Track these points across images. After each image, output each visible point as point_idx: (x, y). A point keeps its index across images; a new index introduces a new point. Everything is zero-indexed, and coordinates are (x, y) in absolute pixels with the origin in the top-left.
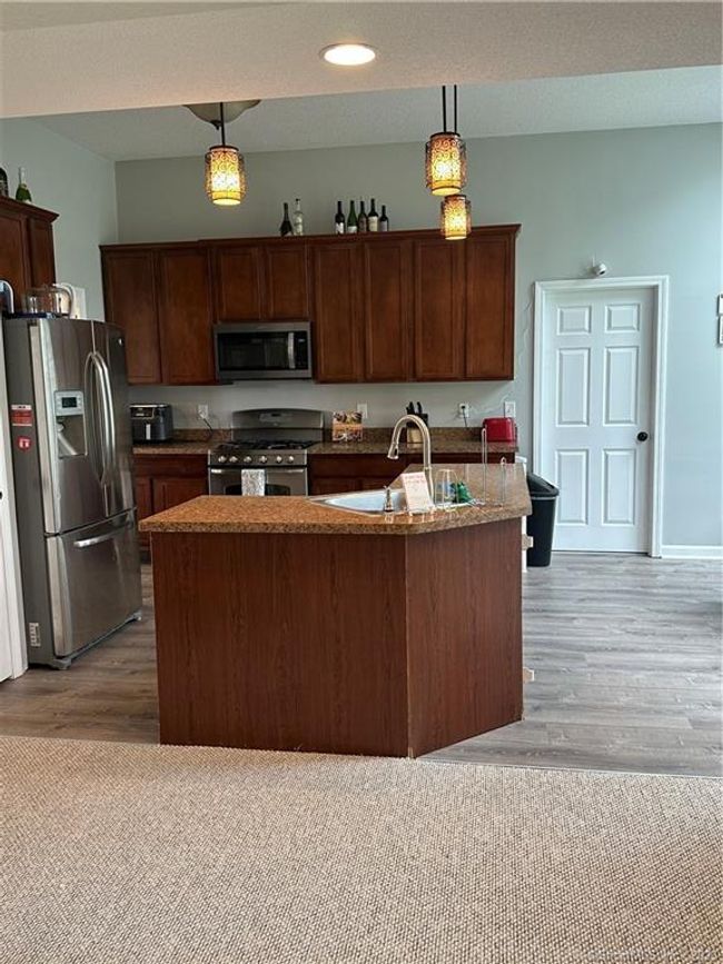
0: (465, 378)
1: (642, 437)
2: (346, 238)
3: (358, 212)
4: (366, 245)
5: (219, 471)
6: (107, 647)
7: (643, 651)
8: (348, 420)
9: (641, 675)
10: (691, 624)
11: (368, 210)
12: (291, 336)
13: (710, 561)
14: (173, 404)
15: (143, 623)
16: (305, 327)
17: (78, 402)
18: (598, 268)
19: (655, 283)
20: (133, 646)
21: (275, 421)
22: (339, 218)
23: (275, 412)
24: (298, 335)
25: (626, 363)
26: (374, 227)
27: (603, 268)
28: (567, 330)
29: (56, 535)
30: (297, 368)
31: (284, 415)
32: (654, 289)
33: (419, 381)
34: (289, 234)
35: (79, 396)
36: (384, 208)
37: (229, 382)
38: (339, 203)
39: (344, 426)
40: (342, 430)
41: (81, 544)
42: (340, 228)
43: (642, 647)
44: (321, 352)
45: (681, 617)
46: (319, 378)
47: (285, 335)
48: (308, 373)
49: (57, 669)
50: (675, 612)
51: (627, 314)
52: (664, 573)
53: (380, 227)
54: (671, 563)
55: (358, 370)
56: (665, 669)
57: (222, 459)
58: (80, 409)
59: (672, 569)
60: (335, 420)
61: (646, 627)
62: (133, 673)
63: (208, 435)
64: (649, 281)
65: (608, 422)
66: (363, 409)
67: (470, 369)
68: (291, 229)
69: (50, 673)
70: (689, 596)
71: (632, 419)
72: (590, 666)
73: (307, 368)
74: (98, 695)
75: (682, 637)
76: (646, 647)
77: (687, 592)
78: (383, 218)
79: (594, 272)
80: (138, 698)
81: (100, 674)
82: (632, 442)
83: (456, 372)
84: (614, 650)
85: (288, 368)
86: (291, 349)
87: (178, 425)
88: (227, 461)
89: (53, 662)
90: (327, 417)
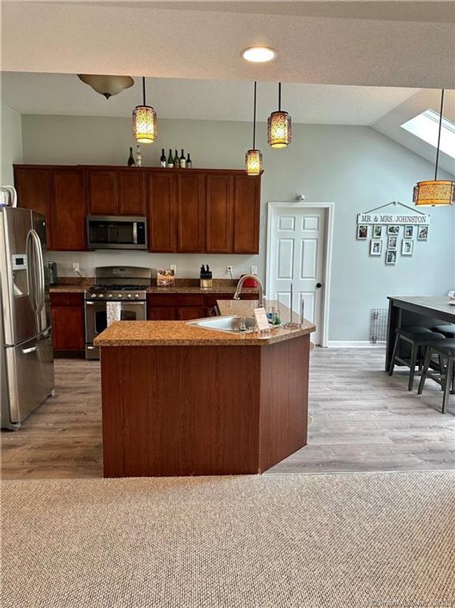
0: (233, 252)
1: (318, 286)
2: (167, 170)
3: (174, 156)
4: (179, 176)
5: (91, 303)
6: (40, 413)
7: (345, 400)
8: (167, 274)
9: (352, 414)
10: (360, 383)
11: (179, 156)
12: (135, 224)
13: (351, 349)
14: (57, 262)
15: (56, 397)
16: (143, 219)
17: (24, 261)
18: (300, 197)
19: (327, 206)
20: (56, 412)
21: (122, 274)
22: (163, 159)
23: (122, 268)
24: (139, 224)
25: (311, 247)
26: (183, 165)
27: (303, 197)
28: (283, 229)
29: (12, 346)
30: (139, 243)
31: (127, 270)
32: (326, 210)
33: (208, 253)
34: (133, 165)
35: (25, 257)
36: (189, 155)
37: (93, 250)
38: (163, 150)
39: (164, 277)
40: (163, 280)
41: (26, 351)
42: (164, 164)
43: (343, 397)
44: (152, 235)
45: (354, 380)
46: (151, 250)
47: (131, 224)
48: (145, 246)
49: (12, 431)
50: (350, 377)
51: (312, 221)
52: (334, 356)
53: (187, 165)
54: (334, 350)
55: (174, 246)
56: (361, 409)
57: (94, 295)
58: (25, 266)
59: (335, 353)
60: (159, 274)
61: (340, 386)
62: (64, 430)
63: (80, 281)
64: (324, 205)
65: (302, 277)
66: (173, 267)
67: (236, 247)
68: (134, 163)
69: (9, 434)
70: (352, 368)
71: (314, 276)
72: (325, 410)
73: (144, 243)
74: (47, 446)
75: (360, 391)
76: (347, 397)
77: (349, 366)
78: (188, 161)
79: (298, 199)
80: (75, 447)
81: (42, 432)
82: (313, 288)
83: (229, 249)
84: (331, 400)
85: (133, 243)
86: (135, 231)
87: (60, 275)
88: (97, 296)
89: (10, 426)
90: (154, 272)
